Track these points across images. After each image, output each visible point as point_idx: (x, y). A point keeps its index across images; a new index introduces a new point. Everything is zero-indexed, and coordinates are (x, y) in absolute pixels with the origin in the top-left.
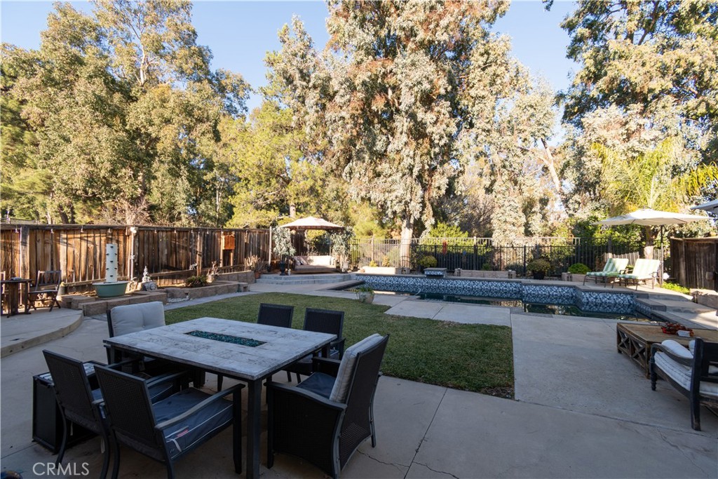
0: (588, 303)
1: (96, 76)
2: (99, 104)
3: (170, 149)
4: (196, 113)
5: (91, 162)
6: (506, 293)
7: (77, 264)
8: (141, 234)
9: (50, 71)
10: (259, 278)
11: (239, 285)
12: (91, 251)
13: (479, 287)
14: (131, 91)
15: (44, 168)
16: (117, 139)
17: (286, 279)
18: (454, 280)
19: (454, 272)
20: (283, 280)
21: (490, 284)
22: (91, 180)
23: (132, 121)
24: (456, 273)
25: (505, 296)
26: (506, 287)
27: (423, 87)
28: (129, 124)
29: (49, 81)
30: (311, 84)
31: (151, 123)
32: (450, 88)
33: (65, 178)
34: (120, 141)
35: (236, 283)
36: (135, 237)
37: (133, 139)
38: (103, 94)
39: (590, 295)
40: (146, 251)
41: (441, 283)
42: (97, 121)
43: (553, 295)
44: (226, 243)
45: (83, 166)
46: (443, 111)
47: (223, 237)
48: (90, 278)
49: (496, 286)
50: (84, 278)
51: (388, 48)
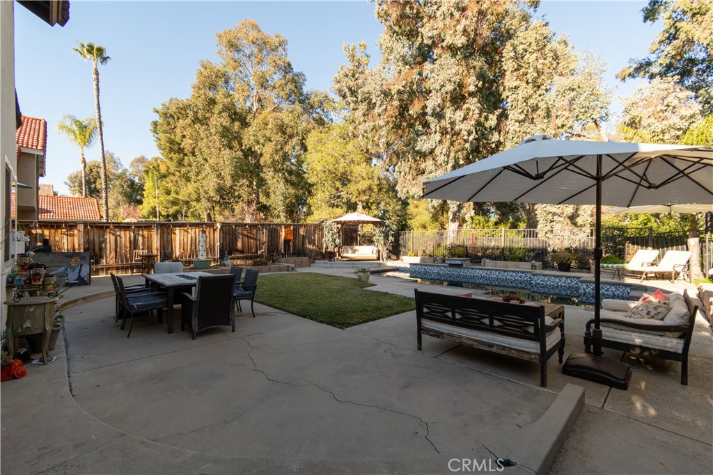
0: (585, 294)
1: (224, 111)
2: (225, 133)
3: (269, 162)
4: (289, 130)
5: (219, 176)
6: (520, 283)
7: (186, 247)
8: (224, 228)
9: (197, 112)
10: (314, 263)
11: (288, 266)
12: (194, 239)
13: (495, 276)
14: (246, 119)
15: (195, 182)
16: (235, 158)
17: (330, 264)
18: (473, 269)
19: (481, 262)
20: (329, 265)
21: (506, 274)
22: (220, 190)
23: (246, 142)
24: (482, 264)
25: (520, 286)
26: (521, 277)
27: (446, 89)
28: (244, 144)
29: (196, 120)
30: (360, 99)
31: (258, 142)
32: (480, 84)
33: (206, 189)
34: (238, 159)
35: (286, 264)
36: (220, 230)
37: (246, 155)
38: (228, 124)
39: (587, 285)
40: (228, 240)
41: (462, 272)
42: (223, 145)
43: (561, 286)
44: (287, 234)
45: (215, 180)
46: (472, 107)
47: (283, 230)
48: (193, 257)
49: (511, 276)
50: (190, 257)
51: (424, 54)
